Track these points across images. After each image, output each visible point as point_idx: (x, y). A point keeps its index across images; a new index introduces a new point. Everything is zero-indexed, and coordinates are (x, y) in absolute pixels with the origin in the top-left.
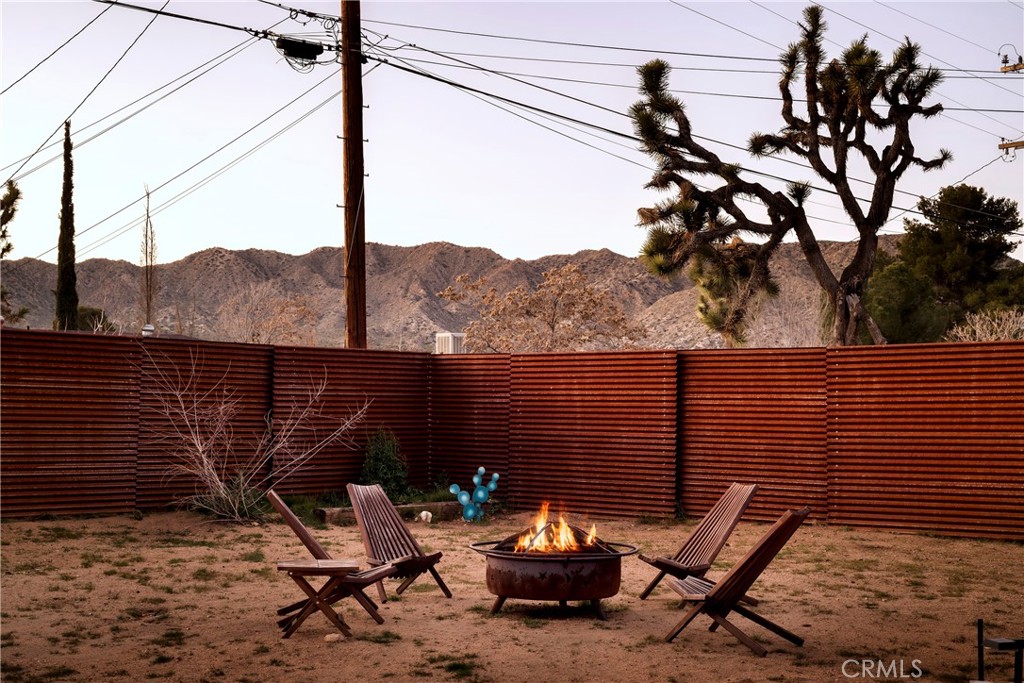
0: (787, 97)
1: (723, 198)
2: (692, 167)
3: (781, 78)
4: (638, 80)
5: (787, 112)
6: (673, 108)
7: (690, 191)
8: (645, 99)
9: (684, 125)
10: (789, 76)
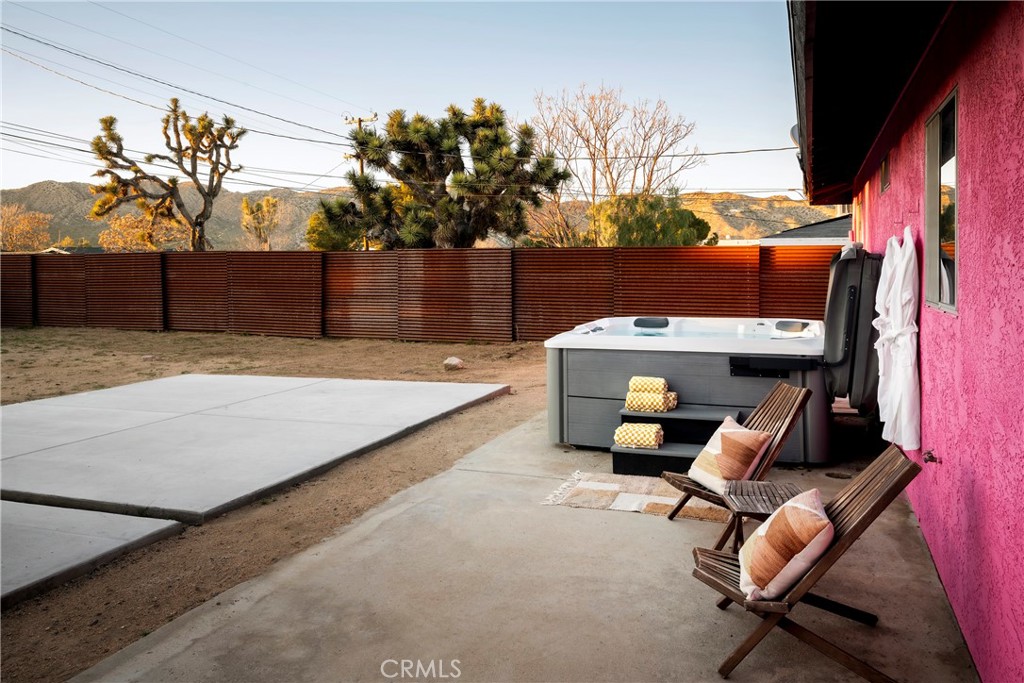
0: (168, 137)
1: (135, 182)
2: (122, 167)
3: (161, 129)
4: (100, 126)
5: (168, 144)
6: (116, 139)
7: (118, 179)
8: (103, 134)
9: (120, 148)
10: (166, 128)
